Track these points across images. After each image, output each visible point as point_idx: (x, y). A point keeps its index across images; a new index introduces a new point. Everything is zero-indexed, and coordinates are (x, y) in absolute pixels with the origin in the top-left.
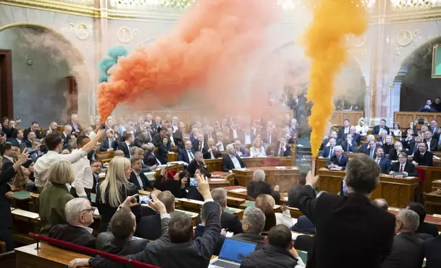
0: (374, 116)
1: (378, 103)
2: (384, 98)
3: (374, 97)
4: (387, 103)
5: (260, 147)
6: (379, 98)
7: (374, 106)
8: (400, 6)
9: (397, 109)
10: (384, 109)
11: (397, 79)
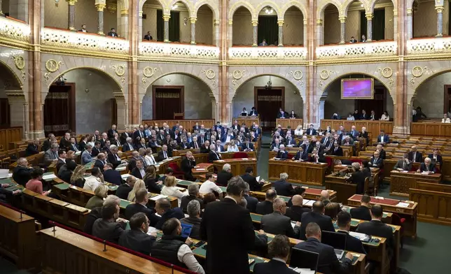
0: (309, 122)
1: (311, 114)
2: (314, 111)
3: (308, 110)
4: (316, 114)
5: (234, 145)
6: (311, 111)
7: (308, 115)
8: (322, 56)
9: (323, 118)
10: (314, 118)
11: (322, 99)
